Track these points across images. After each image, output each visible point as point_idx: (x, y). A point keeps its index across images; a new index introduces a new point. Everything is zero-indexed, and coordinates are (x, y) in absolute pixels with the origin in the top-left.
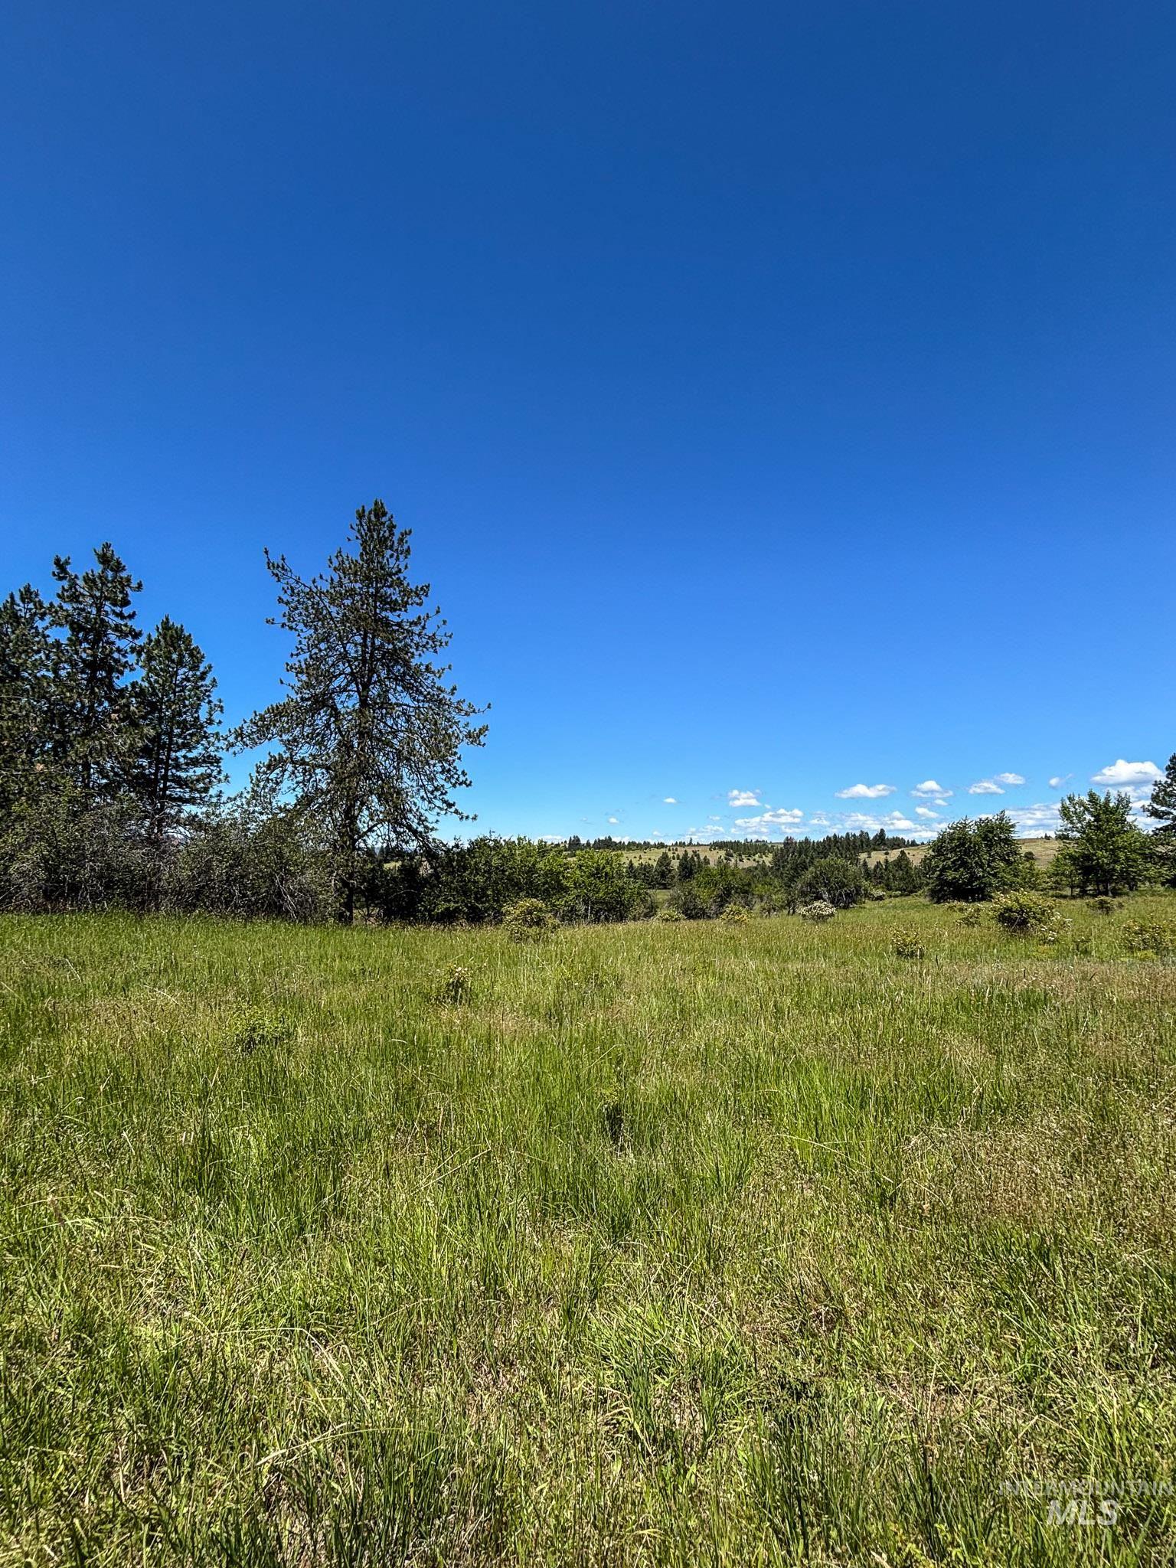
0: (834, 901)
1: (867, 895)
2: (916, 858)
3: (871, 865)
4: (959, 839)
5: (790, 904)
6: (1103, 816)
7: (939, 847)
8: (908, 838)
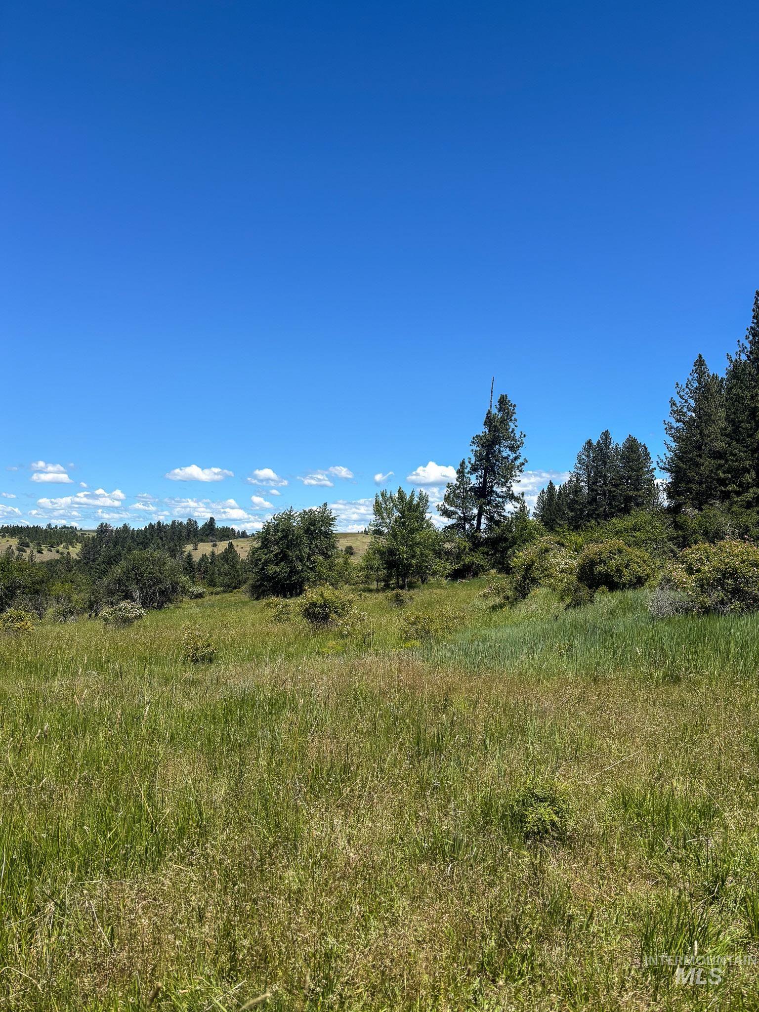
0: (147, 602)
1: (184, 591)
2: (243, 550)
3: (197, 557)
4: (283, 530)
5: (92, 606)
6: (407, 513)
7: (265, 538)
8: (238, 528)
